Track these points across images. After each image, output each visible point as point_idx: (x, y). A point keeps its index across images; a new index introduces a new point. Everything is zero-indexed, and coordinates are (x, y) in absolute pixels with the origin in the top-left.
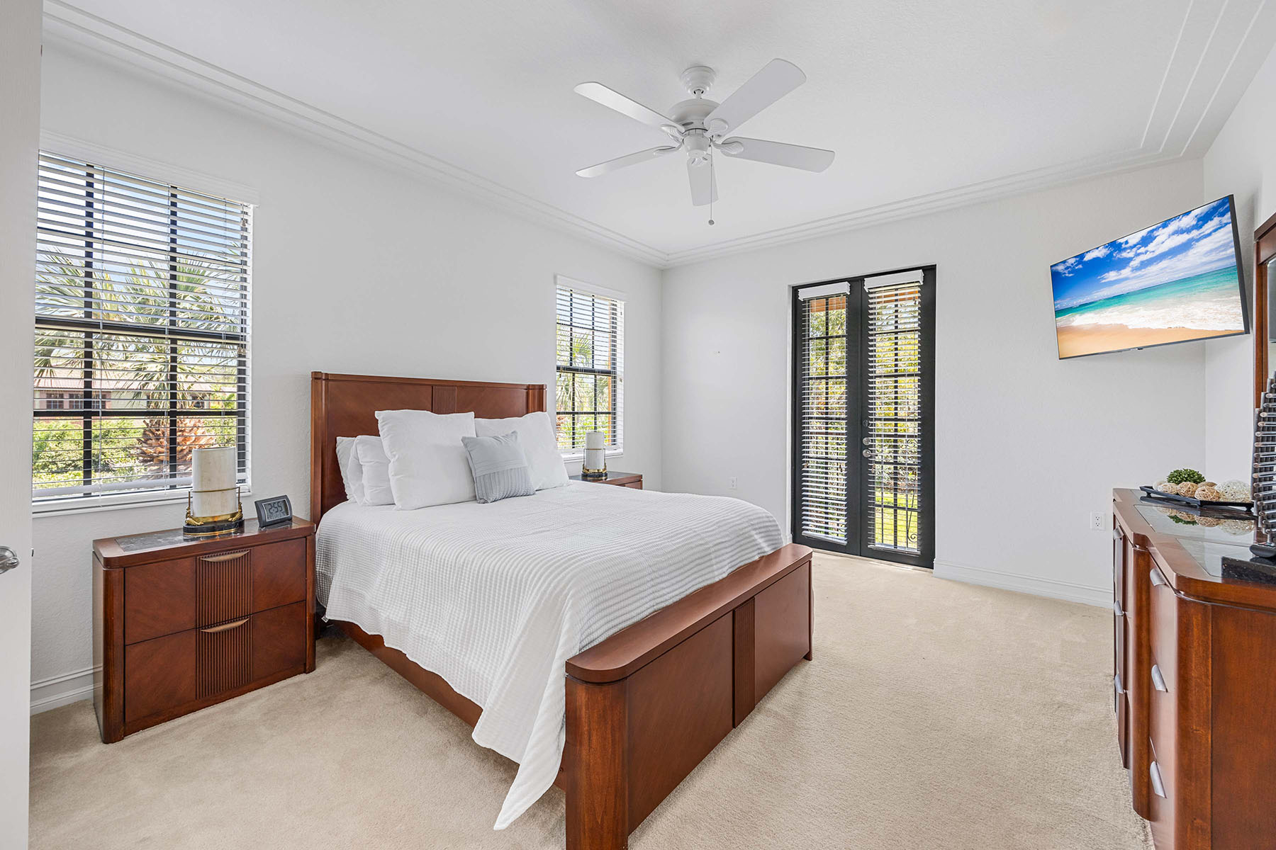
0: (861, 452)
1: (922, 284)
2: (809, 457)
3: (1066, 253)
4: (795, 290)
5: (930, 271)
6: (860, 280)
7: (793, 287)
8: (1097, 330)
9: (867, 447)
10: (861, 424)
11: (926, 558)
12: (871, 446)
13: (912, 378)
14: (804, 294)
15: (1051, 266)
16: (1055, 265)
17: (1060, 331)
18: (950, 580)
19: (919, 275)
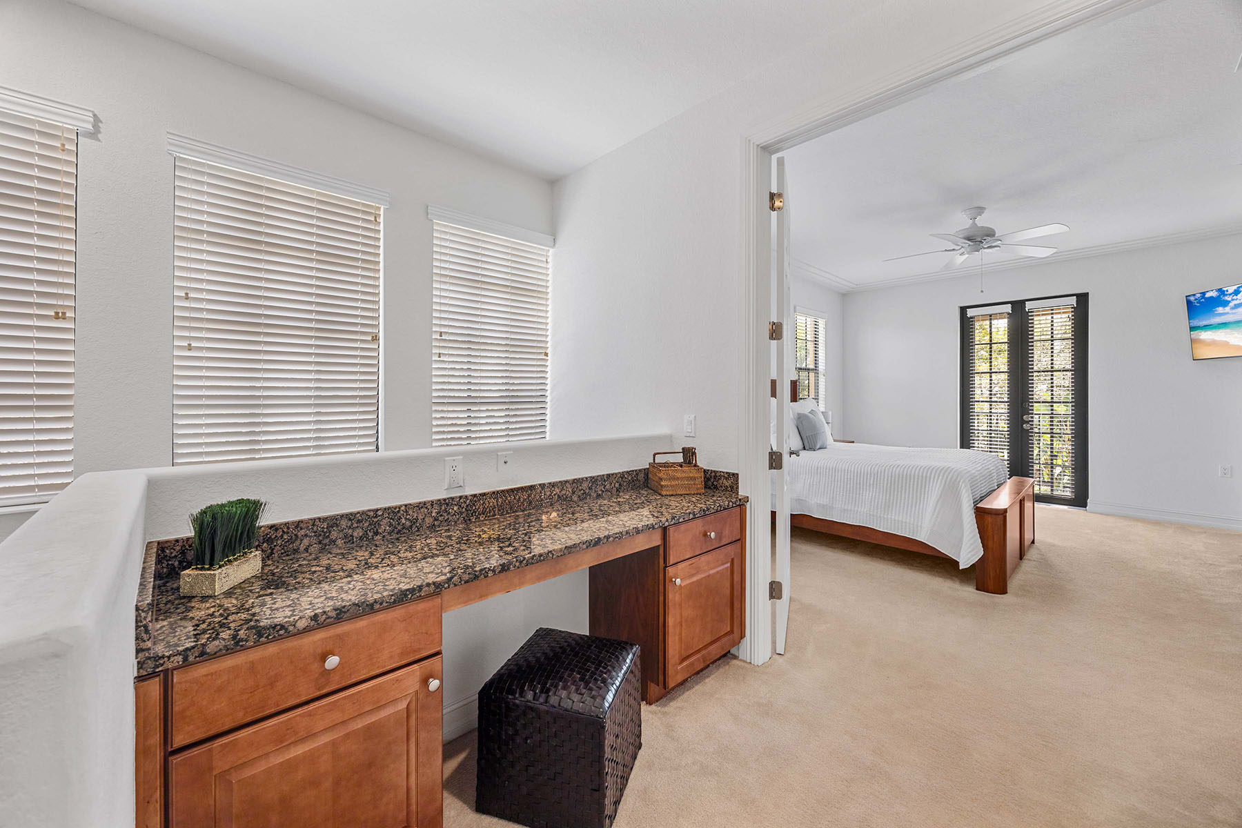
0: (1022, 426)
1: (1075, 306)
2: (974, 429)
3: (1195, 289)
4: (963, 310)
5: (1083, 299)
6: (1023, 302)
7: (961, 307)
8: (1213, 343)
9: (1027, 422)
10: (1022, 404)
11: (1080, 499)
12: (1030, 421)
13: (1067, 373)
14: (970, 313)
15: (1186, 296)
16: (1189, 296)
17: (1192, 340)
18: (1101, 514)
19: (1073, 300)
